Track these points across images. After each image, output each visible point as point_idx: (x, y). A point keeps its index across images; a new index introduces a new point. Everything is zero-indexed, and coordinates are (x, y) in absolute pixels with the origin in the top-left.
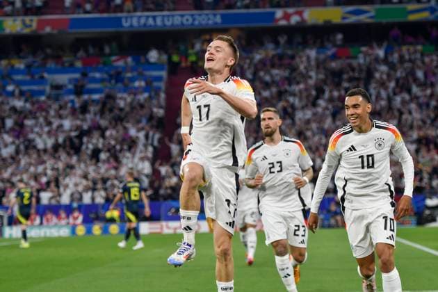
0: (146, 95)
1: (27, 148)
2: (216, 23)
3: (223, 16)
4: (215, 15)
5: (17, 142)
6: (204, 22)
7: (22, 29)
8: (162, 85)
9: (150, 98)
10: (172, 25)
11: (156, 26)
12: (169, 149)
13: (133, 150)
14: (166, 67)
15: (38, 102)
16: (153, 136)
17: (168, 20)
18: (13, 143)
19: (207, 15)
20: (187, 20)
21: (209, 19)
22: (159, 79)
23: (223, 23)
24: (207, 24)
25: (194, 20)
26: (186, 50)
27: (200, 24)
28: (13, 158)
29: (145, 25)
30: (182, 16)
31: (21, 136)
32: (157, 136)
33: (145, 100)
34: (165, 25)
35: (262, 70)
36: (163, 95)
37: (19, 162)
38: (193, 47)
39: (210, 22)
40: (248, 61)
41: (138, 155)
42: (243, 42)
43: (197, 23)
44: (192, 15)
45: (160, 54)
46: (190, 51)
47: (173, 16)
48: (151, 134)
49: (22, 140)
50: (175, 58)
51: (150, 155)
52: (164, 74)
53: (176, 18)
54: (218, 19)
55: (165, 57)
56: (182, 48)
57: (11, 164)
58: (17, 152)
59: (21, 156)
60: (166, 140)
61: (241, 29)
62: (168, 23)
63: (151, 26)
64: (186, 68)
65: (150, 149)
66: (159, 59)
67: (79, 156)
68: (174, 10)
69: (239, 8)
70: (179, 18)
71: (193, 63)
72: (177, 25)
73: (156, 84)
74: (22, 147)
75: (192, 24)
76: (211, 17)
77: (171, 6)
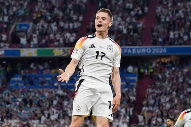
0: (126, 89)
1: (64, 115)
2: (164, 53)
3: (167, 49)
4: (163, 48)
5: (59, 112)
6: (157, 52)
7: (63, 54)
8: (135, 84)
9: (129, 91)
10: (141, 53)
11: (132, 53)
12: (137, 118)
13: (119, 118)
14: (137, 75)
15: (70, 91)
16: (129, 110)
17: (139, 51)
18: (57, 113)
19: (159, 48)
20: (149, 51)
21: (160, 51)
22: (133, 81)
23: (167, 52)
24: (159, 53)
25: (152, 51)
26: (148, 66)
27: (156, 53)
28: (56, 120)
29: (126, 53)
30: (146, 48)
31: (61, 109)
32: (131, 109)
33: (126, 92)
34: (137, 53)
35: (187, 77)
36: (134, 90)
37: (60, 122)
38: (151, 65)
39: (161, 52)
40: (180, 73)
41: (121, 121)
42: (178, 63)
43: (153, 52)
44: (151, 48)
45: (134, 68)
46: (150, 67)
47: (141, 48)
48: (128, 110)
49: (61, 111)
50: (142, 71)
51: (128, 121)
52: (136, 78)
53: (143, 49)
54: (165, 50)
55: (136, 70)
56: (146, 65)
57: (56, 124)
58: (59, 117)
59: (61, 120)
60: (136, 113)
61: (177, 56)
62: (139, 52)
63: (130, 53)
64: (148, 76)
65: (128, 117)
66: (133, 71)
67: (91, 121)
68: (142, 45)
69: (176, 45)
70: (145, 50)
71: (151, 73)
72: (144, 53)
73: (131, 84)
74: (61, 115)
75: (151, 53)
76: (161, 49)
77: (141, 43)
